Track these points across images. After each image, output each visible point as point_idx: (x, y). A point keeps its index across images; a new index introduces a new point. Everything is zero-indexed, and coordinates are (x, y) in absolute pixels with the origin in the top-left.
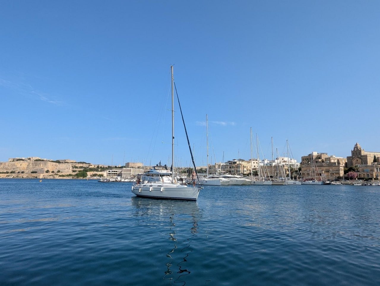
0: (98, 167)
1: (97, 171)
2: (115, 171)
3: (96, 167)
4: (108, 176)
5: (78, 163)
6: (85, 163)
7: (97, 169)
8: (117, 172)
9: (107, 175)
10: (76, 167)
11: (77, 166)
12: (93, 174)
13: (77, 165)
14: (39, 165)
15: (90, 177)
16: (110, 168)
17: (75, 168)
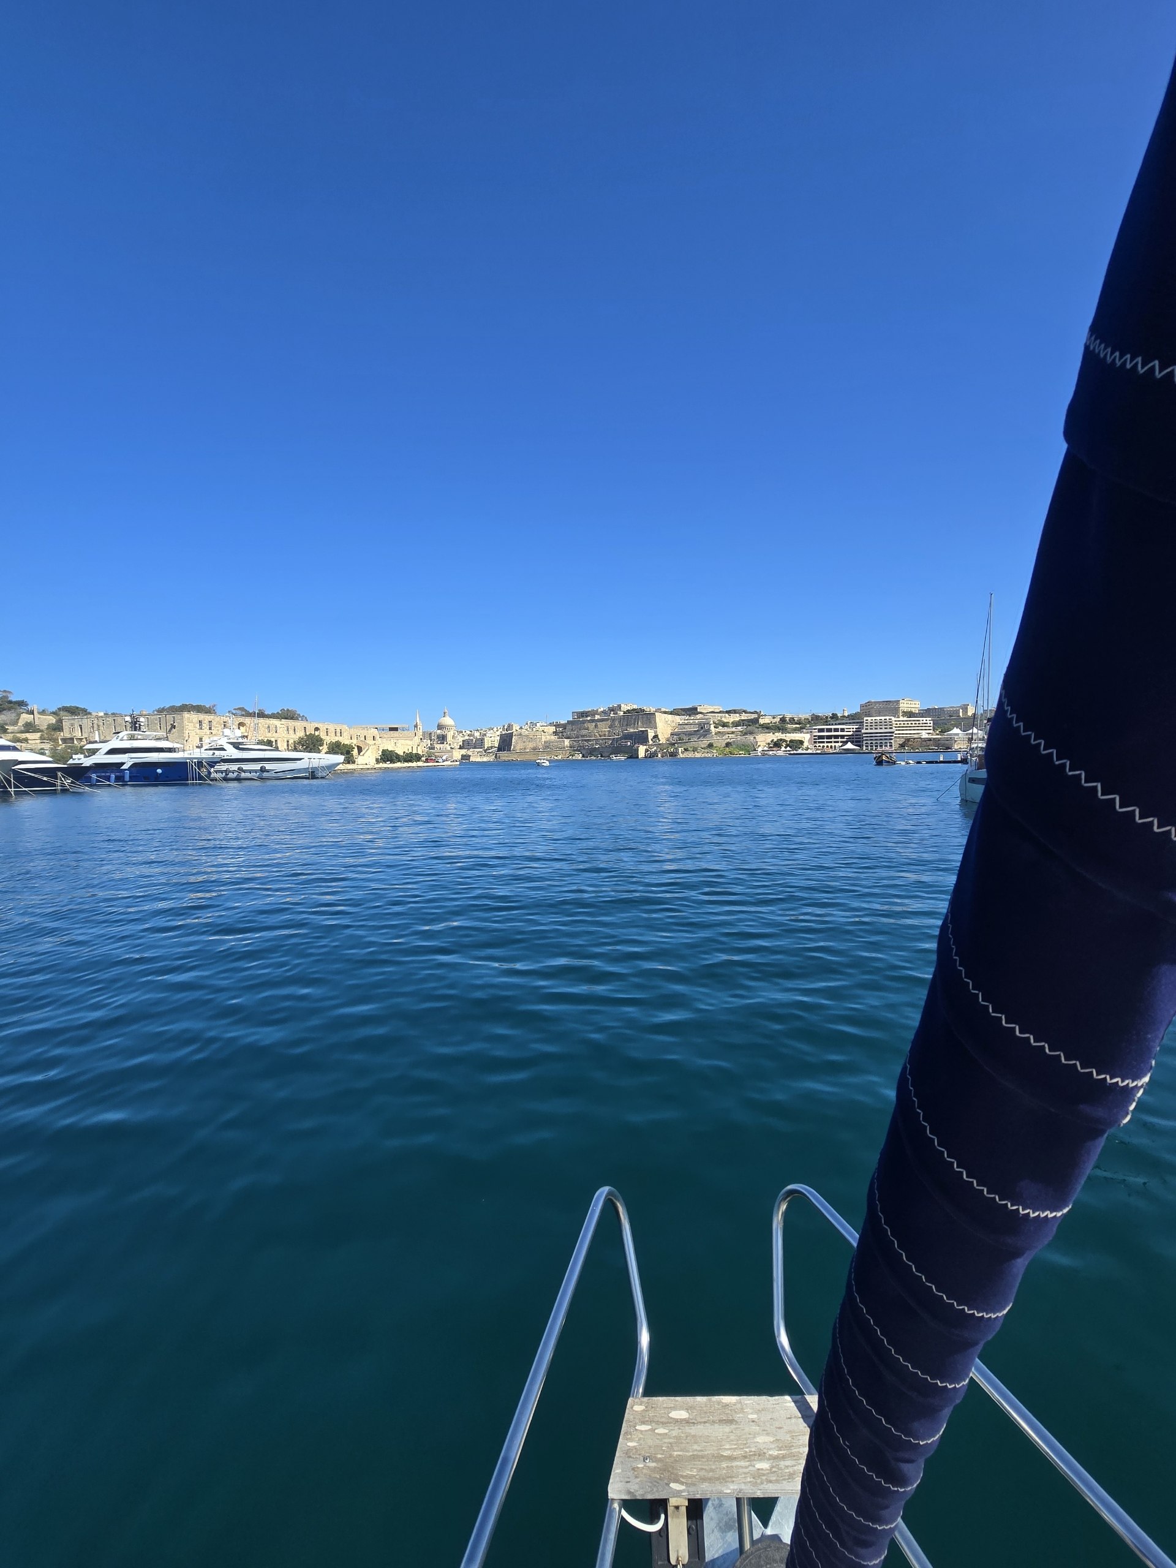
0: (783, 720)
1: (784, 730)
2: (836, 730)
3: (777, 720)
4: (818, 745)
5: (728, 712)
6: (745, 712)
7: (782, 725)
8: (843, 730)
9: (815, 742)
10: (724, 725)
11: (725, 721)
12: (772, 741)
13: (725, 717)
14: (635, 724)
15: (766, 749)
16: (816, 719)
17: (720, 728)
